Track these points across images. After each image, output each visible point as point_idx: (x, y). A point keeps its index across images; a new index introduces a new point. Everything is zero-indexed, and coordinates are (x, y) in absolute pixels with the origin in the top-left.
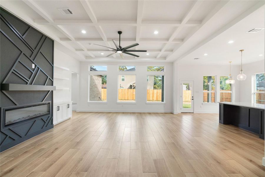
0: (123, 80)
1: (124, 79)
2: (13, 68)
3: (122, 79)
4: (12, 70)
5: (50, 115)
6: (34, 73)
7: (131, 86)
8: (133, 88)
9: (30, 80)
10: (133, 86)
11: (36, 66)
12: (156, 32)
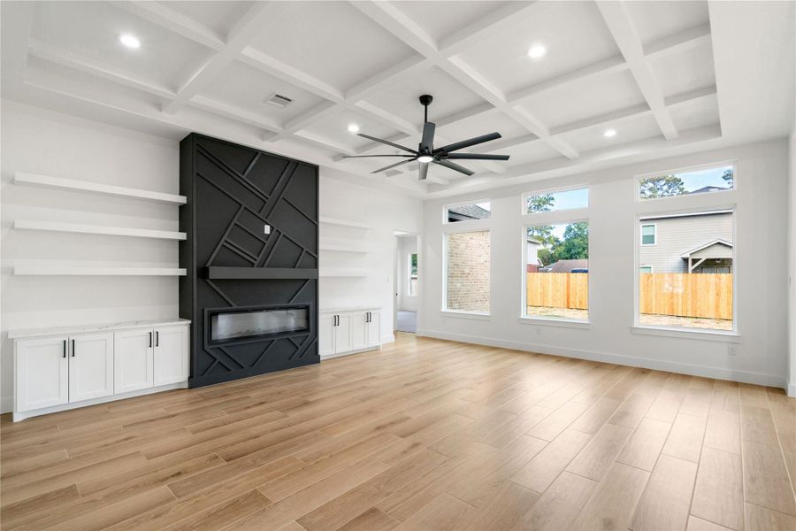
0: (649, 239)
1: (653, 236)
2: (225, 238)
3: (644, 236)
4: (222, 242)
5: (311, 334)
6: (267, 243)
7: (686, 260)
8: (691, 268)
9: (258, 259)
10: (694, 261)
11: (272, 229)
12: (537, 51)
